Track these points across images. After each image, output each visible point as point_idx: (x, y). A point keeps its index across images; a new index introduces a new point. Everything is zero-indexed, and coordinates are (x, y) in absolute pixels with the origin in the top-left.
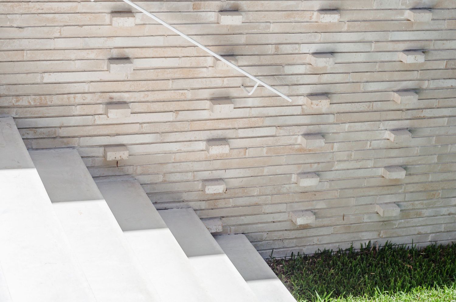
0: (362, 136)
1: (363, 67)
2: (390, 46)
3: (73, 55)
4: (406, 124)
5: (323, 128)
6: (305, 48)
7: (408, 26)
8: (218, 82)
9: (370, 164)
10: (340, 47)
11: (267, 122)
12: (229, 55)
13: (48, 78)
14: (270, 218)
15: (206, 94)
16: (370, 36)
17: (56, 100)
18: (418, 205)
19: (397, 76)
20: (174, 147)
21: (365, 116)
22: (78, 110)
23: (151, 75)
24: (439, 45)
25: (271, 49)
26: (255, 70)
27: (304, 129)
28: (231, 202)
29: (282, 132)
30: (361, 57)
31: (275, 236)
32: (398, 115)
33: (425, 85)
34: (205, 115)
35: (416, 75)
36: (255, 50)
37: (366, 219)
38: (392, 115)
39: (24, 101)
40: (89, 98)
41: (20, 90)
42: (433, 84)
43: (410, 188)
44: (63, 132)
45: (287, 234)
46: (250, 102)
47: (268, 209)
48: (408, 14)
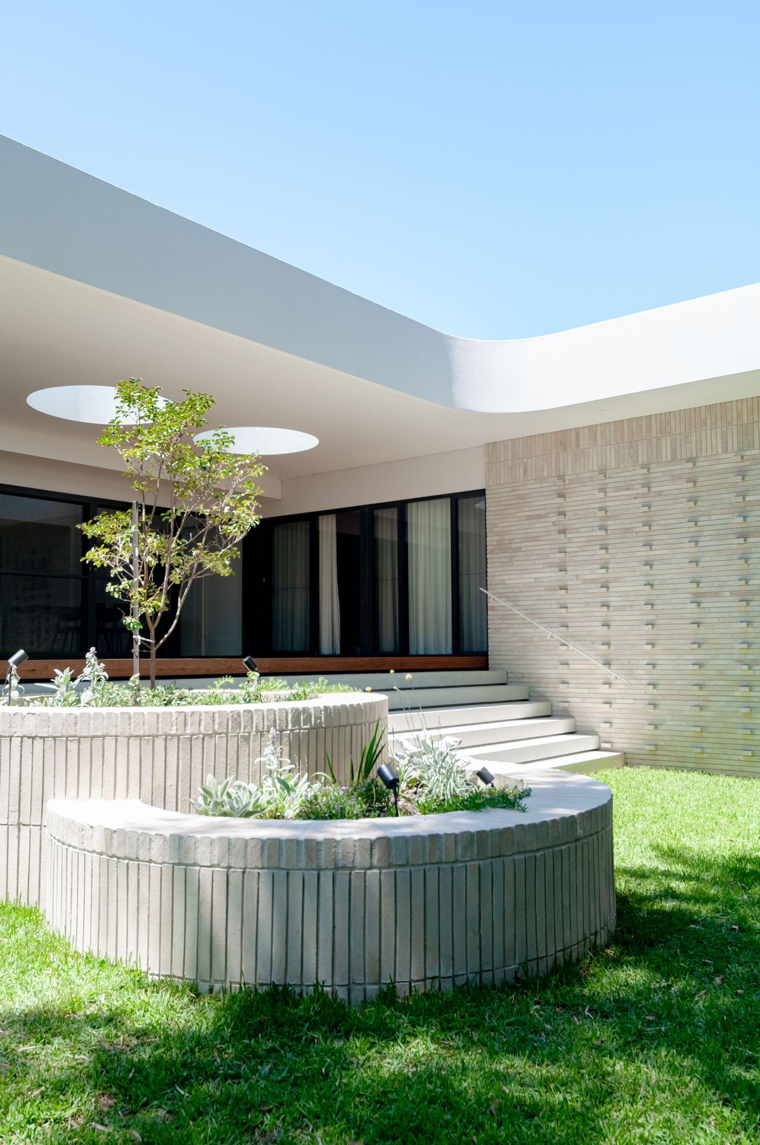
0: (678, 708)
1: (671, 672)
2: (684, 662)
3: (549, 662)
4: (701, 703)
5: (657, 702)
6: (642, 662)
7: (690, 652)
8: (603, 676)
9: (684, 723)
11: (629, 696)
12: (610, 665)
13: (541, 671)
14: (636, 746)
15: (601, 681)
16: (672, 657)
17: (544, 681)
19: (691, 677)
20: (591, 705)
21: (678, 697)
22: (551, 685)
23: (578, 672)
24: (711, 662)
25: (626, 662)
26: (620, 672)
27: (647, 702)
28: (617, 735)
29: (637, 702)
30: (670, 667)
31: (641, 756)
32: (695, 698)
33: (707, 683)
34: (601, 691)
35: (698, 677)
36: (619, 662)
38: (693, 698)
39: (533, 680)
40: (556, 681)
41: (532, 676)
42: (712, 683)
44: (547, 694)
45: (646, 757)
46: (620, 686)
47: (634, 741)
48: (690, 646)
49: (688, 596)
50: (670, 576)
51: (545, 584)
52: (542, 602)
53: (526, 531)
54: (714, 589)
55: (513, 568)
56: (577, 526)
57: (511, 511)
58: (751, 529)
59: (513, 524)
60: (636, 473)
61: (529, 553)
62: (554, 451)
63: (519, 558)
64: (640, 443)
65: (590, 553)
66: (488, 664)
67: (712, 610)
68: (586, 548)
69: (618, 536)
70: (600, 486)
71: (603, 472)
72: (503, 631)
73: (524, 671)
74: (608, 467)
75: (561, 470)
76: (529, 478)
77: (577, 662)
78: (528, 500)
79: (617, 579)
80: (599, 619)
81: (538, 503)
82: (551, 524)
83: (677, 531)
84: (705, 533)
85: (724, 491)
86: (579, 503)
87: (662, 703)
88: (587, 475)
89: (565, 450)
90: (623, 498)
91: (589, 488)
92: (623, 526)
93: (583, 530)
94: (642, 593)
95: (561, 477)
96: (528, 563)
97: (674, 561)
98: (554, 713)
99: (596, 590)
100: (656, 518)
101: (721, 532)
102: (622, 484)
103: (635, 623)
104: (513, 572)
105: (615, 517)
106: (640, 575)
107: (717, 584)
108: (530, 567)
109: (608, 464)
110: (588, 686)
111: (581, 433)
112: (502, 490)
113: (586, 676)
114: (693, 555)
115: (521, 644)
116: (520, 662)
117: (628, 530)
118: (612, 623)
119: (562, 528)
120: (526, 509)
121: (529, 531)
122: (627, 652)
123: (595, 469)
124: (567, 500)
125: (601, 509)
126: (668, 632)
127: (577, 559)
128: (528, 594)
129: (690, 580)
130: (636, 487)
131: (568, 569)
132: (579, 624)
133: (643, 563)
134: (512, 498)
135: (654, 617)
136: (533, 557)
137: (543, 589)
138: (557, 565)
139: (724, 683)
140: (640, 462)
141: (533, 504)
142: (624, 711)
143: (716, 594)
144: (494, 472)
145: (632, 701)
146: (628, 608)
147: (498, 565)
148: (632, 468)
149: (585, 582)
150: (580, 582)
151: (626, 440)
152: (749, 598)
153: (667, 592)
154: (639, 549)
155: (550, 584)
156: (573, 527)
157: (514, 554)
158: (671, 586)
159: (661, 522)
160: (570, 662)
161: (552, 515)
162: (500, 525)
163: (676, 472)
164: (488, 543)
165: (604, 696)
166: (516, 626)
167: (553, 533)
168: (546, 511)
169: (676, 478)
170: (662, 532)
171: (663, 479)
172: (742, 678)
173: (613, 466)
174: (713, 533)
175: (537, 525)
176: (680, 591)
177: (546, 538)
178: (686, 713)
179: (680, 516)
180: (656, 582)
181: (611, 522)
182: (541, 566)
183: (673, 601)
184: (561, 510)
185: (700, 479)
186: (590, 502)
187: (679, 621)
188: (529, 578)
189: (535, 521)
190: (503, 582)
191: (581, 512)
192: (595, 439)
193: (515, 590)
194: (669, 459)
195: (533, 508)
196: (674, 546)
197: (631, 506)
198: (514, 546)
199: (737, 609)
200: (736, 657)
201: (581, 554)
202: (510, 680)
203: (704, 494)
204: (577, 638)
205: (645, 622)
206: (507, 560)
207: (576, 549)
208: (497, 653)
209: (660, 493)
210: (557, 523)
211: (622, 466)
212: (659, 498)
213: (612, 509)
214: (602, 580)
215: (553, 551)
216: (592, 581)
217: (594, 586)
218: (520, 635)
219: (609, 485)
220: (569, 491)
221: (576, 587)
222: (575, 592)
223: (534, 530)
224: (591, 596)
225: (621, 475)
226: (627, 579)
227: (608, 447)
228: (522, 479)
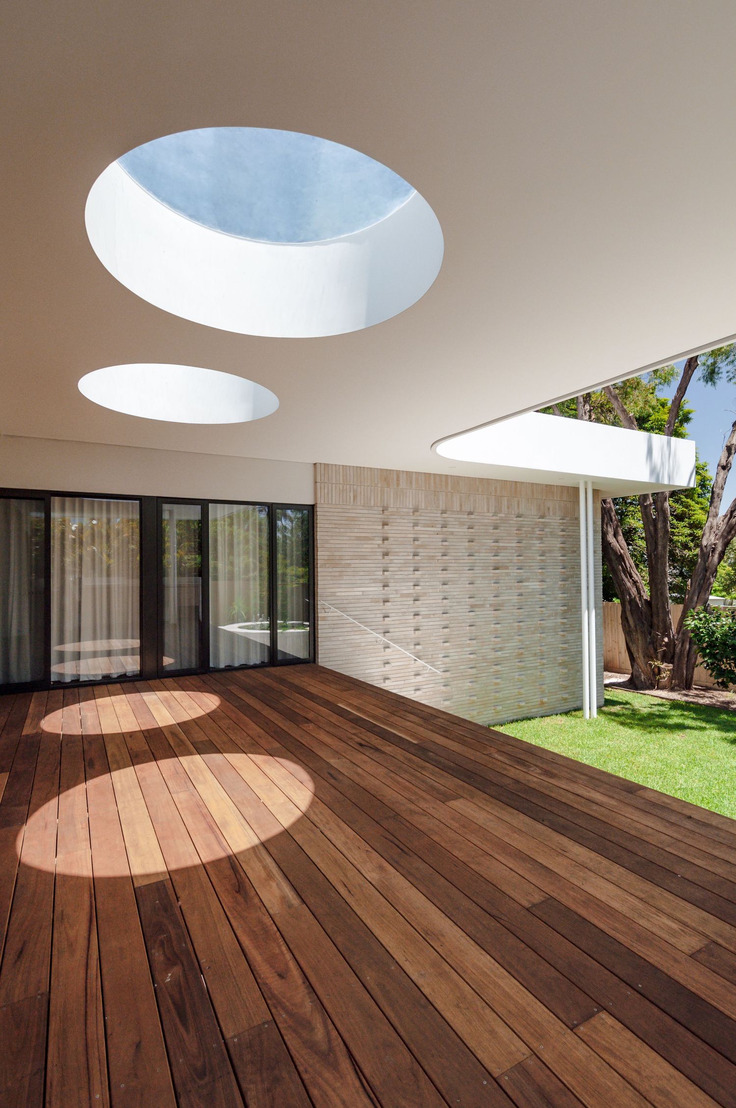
0: (460, 685)
2: (465, 653)
3: (373, 663)
4: (474, 680)
5: (449, 683)
6: (440, 656)
7: (469, 646)
8: (416, 669)
9: (465, 695)
10: (451, 654)
11: (432, 682)
13: (367, 671)
15: (413, 673)
16: (458, 650)
19: (468, 663)
21: (461, 678)
23: (396, 668)
24: (479, 651)
25: (430, 657)
27: (443, 684)
29: (437, 685)
30: (456, 657)
32: (469, 677)
33: (477, 665)
34: (412, 681)
35: (474, 662)
36: (426, 657)
42: (479, 665)
43: (478, 704)
48: (468, 642)
49: (467, 607)
51: (371, 596)
52: (368, 612)
53: (355, 550)
54: (482, 603)
55: (343, 582)
56: (397, 550)
57: (342, 530)
58: (500, 564)
59: (344, 542)
60: (436, 515)
61: (358, 569)
62: (379, 485)
63: (349, 573)
64: (440, 493)
65: (406, 573)
67: (480, 616)
68: (403, 569)
69: (426, 561)
70: (414, 521)
71: (416, 510)
72: (333, 639)
74: (420, 508)
75: (385, 503)
76: (359, 504)
77: (396, 660)
78: (356, 523)
79: (425, 594)
80: (412, 625)
81: (366, 527)
82: (377, 546)
83: (462, 561)
84: (477, 565)
85: (487, 537)
86: (398, 532)
87: (453, 683)
88: (405, 510)
89: (388, 486)
90: (429, 532)
91: (406, 521)
92: (429, 554)
93: (401, 554)
94: (441, 604)
95: (385, 509)
96: (357, 578)
99: (410, 602)
100: (449, 551)
101: (486, 565)
102: (429, 522)
103: (436, 627)
104: (343, 586)
105: (424, 547)
106: (440, 591)
107: (483, 599)
108: (358, 582)
109: (419, 505)
110: (403, 678)
111: (401, 475)
112: (333, 510)
113: (402, 671)
114: (470, 579)
115: (350, 650)
117: (432, 558)
118: (421, 628)
119: (385, 550)
120: (356, 530)
121: (358, 550)
122: (430, 649)
123: (411, 507)
124: (390, 528)
125: (415, 539)
126: (456, 633)
127: (396, 577)
128: (356, 605)
129: (468, 596)
130: (438, 526)
131: (390, 584)
132: (398, 630)
133: (441, 583)
134: (343, 518)
135: (448, 622)
136: (362, 573)
137: (368, 601)
138: (381, 581)
139: (485, 664)
140: (441, 508)
141: (361, 527)
142: (427, 694)
143: (482, 606)
144: (326, 491)
145: (433, 685)
146: (432, 616)
147: (329, 578)
148: (435, 512)
149: (403, 596)
150: (399, 596)
152: (498, 608)
153: (455, 604)
154: (437, 572)
155: (375, 597)
156: (393, 550)
157: (344, 569)
158: (458, 600)
159: (453, 554)
160: (390, 661)
161: (377, 538)
162: (331, 541)
163: (462, 520)
165: (414, 684)
166: (345, 634)
167: (378, 554)
168: (372, 535)
169: (462, 524)
170: (453, 561)
171: (454, 523)
172: (494, 660)
173: (423, 507)
174: (482, 565)
175: (365, 546)
176: (463, 603)
177: (371, 558)
178: (466, 688)
179: (464, 551)
180: (449, 597)
181: (421, 550)
182: (368, 581)
183: (460, 610)
184: (385, 535)
185: (476, 527)
187: (462, 625)
188: (357, 592)
189: (363, 542)
190: (333, 594)
191: (400, 539)
192: (411, 483)
193: (345, 602)
194: (459, 510)
195: (362, 531)
197: (434, 540)
198: (344, 562)
199: (492, 616)
200: (491, 647)
201: (399, 573)
203: (477, 537)
204: (396, 641)
205: (442, 626)
206: (337, 574)
207: (395, 569)
209: (452, 533)
210: (382, 546)
211: (428, 508)
212: (452, 537)
213: (422, 540)
214: (415, 595)
215: (378, 569)
216: (408, 595)
217: (408, 599)
218: (349, 641)
219: (420, 522)
220: (391, 521)
221: (396, 600)
222: (395, 604)
223: (362, 550)
224: (407, 607)
225: (428, 515)
226: (431, 594)
227: (420, 491)
228: (352, 503)
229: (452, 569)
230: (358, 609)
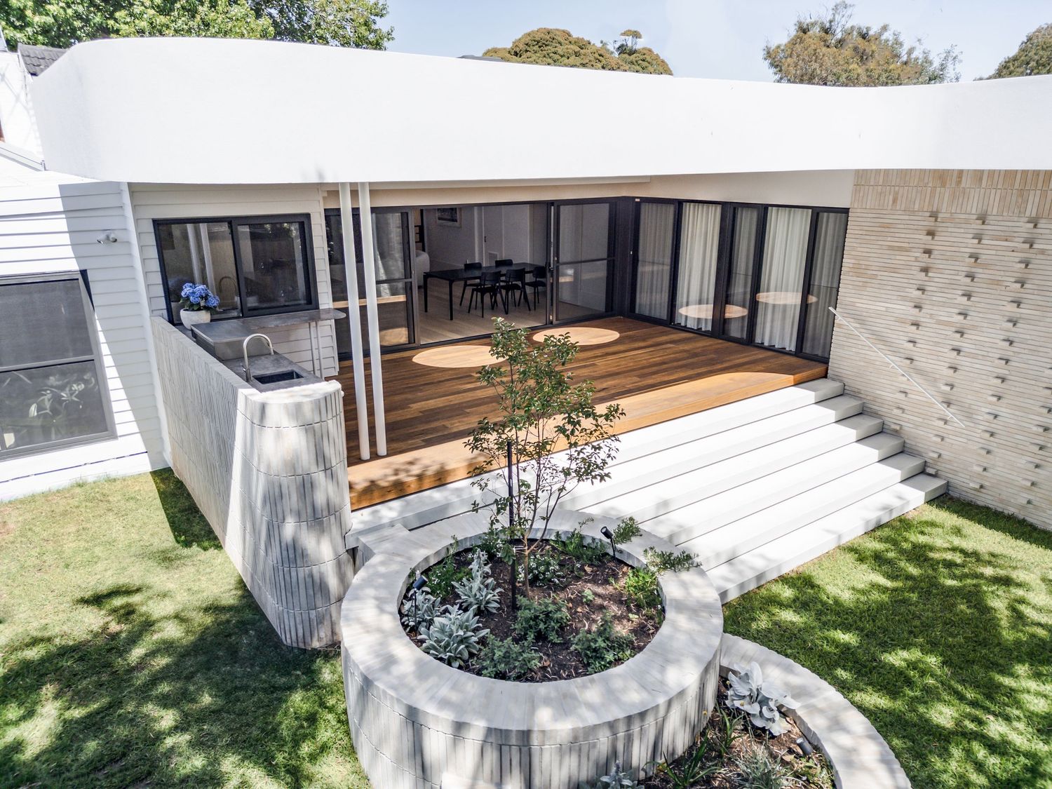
0: (1013, 459)
1: (1013, 426)
2: (1028, 421)
3: (887, 386)
4: (1038, 461)
5: (991, 449)
6: (983, 409)
8: (941, 412)
9: (1015, 473)
10: (1001, 414)
11: (963, 436)
12: (949, 404)
13: (877, 392)
14: (961, 479)
15: (937, 416)
16: (1017, 413)
17: (879, 400)
18: (1043, 505)
19: (1032, 436)
20: (922, 433)
21: (1014, 450)
22: (886, 406)
23: (915, 402)
25: (967, 405)
26: (958, 413)
27: (981, 445)
28: (943, 465)
29: (970, 443)
30: (1013, 421)
31: (964, 489)
34: (933, 423)
36: (960, 403)
37: (1012, 501)
38: (1030, 454)
39: (868, 398)
40: (891, 403)
41: (868, 393)
44: (880, 413)
45: (969, 491)
46: (955, 425)
47: (960, 475)
50: (1033, 338)
51: (895, 315)
52: (890, 331)
53: (886, 261)
55: (866, 293)
56: (941, 266)
57: (875, 238)
59: (873, 251)
60: (1018, 224)
61: (884, 282)
62: (930, 185)
63: (873, 285)
64: (1032, 193)
65: (950, 296)
66: (827, 373)
68: (946, 291)
69: (985, 286)
70: (975, 231)
72: (846, 348)
73: (859, 387)
74: (989, 213)
75: (935, 206)
76: (898, 208)
77: (915, 393)
78: (892, 230)
79: (974, 327)
80: (946, 360)
81: (903, 235)
82: (913, 259)
86: (949, 244)
87: (997, 450)
88: (963, 216)
89: (943, 185)
90: (999, 248)
91: (962, 231)
92: (992, 277)
93: (947, 272)
94: (999, 347)
95: (934, 215)
96: (882, 291)
97: (1042, 324)
98: (884, 430)
99: (950, 333)
100: (1032, 277)
102: (1002, 234)
103: (984, 373)
104: (864, 297)
105: (985, 266)
106: (1001, 329)
108: (883, 296)
109: (990, 210)
110: (923, 416)
111: (965, 173)
112: (866, 215)
113: (922, 407)
115: (862, 364)
116: (858, 379)
117: (998, 283)
118: (960, 368)
119: (923, 265)
120: (889, 239)
121: (889, 261)
122: (969, 397)
123: (974, 211)
124: (936, 238)
125: (972, 255)
126: (1017, 389)
127: (934, 298)
128: (878, 321)
130: (1017, 239)
131: (924, 307)
132: (924, 360)
133: (1006, 318)
134: (877, 225)
135: (1007, 372)
136: (888, 288)
137: (893, 319)
138: (911, 300)
140: (1028, 214)
141: (897, 235)
142: (954, 447)
144: (861, 194)
145: (965, 441)
146: (981, 357)
147: (851, 287)
148: (1016, 219)
149: (940, 322)
150: (934, 321)
151: (1017, 186)
153: (1026, 351)
154: (1005, 303)
155: (902, 317)
156: (937, 266)
157: (869, 280)
159: (1037, 282)
160: (908, 391)
161: (916, 250)
162: (859, 249)
164: (843, 264)
165: (936, 429)
166: (860, 347)
167: (913, 268)
168: (911, 245)
170: (1036, 292)
173: (995, 212)
175: (898, 257)
177: (906, 272)
178: (1019, 465)
180: (1016, 340)
181: (981, 271)
182: (895, 297)
183: (1030, 362)
184: (928, 247)
186: (960, 245)
187: (1033, 382)
189: (896, 253)
190: (853, 304)
191: (948, 254)
192: (980, 180)
193: (865, 314)
195: (898, 239)
196: (1045, 309)
197: (1006, 259)
198: (870, 272)
201: (939, 294)
202: (846, 392)
204: (920, 372)
205: (996, 375)
206: (861, 284)
207: (935, 289)
208: (836, 365)
209: (1043, 252)
210: (920, 259)
211: (1005, 214)
212: (1040, 257)
213: (984, 257)
214: (958, 325)
215: (911, 286)
216: (947, 324)
217: (947, 328)
218: (863, 356)
219: (987, 232)
220: (940, 229)
221: (928, 325)
222: (926, 329)
223: (893, 261)
224: (943, 337)
225: (1002, 223)
226: (984, 329)
227: (993, 191)
228: (890, 207)
229: (1030, 302)
230: (878, 325)
